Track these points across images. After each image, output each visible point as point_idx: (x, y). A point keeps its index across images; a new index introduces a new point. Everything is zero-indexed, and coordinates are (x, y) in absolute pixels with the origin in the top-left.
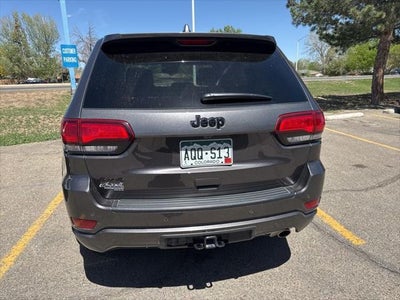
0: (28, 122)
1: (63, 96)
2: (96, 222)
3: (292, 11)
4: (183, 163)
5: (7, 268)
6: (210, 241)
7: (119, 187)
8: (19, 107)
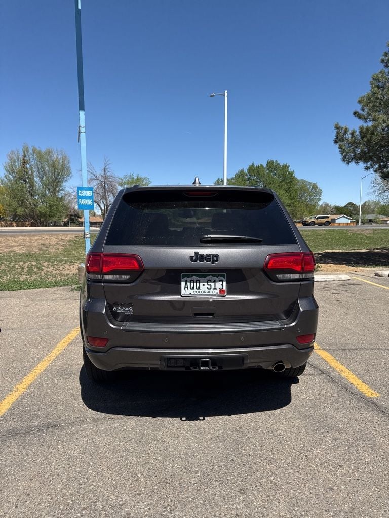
0: (30, 268)
1: (70, 241)
2: (107, 340)
3: (340, 147)
4: (184, 292)
5: (21, 393)
6: (205, 364)
7: (129, 310)
8: (20, 252)
